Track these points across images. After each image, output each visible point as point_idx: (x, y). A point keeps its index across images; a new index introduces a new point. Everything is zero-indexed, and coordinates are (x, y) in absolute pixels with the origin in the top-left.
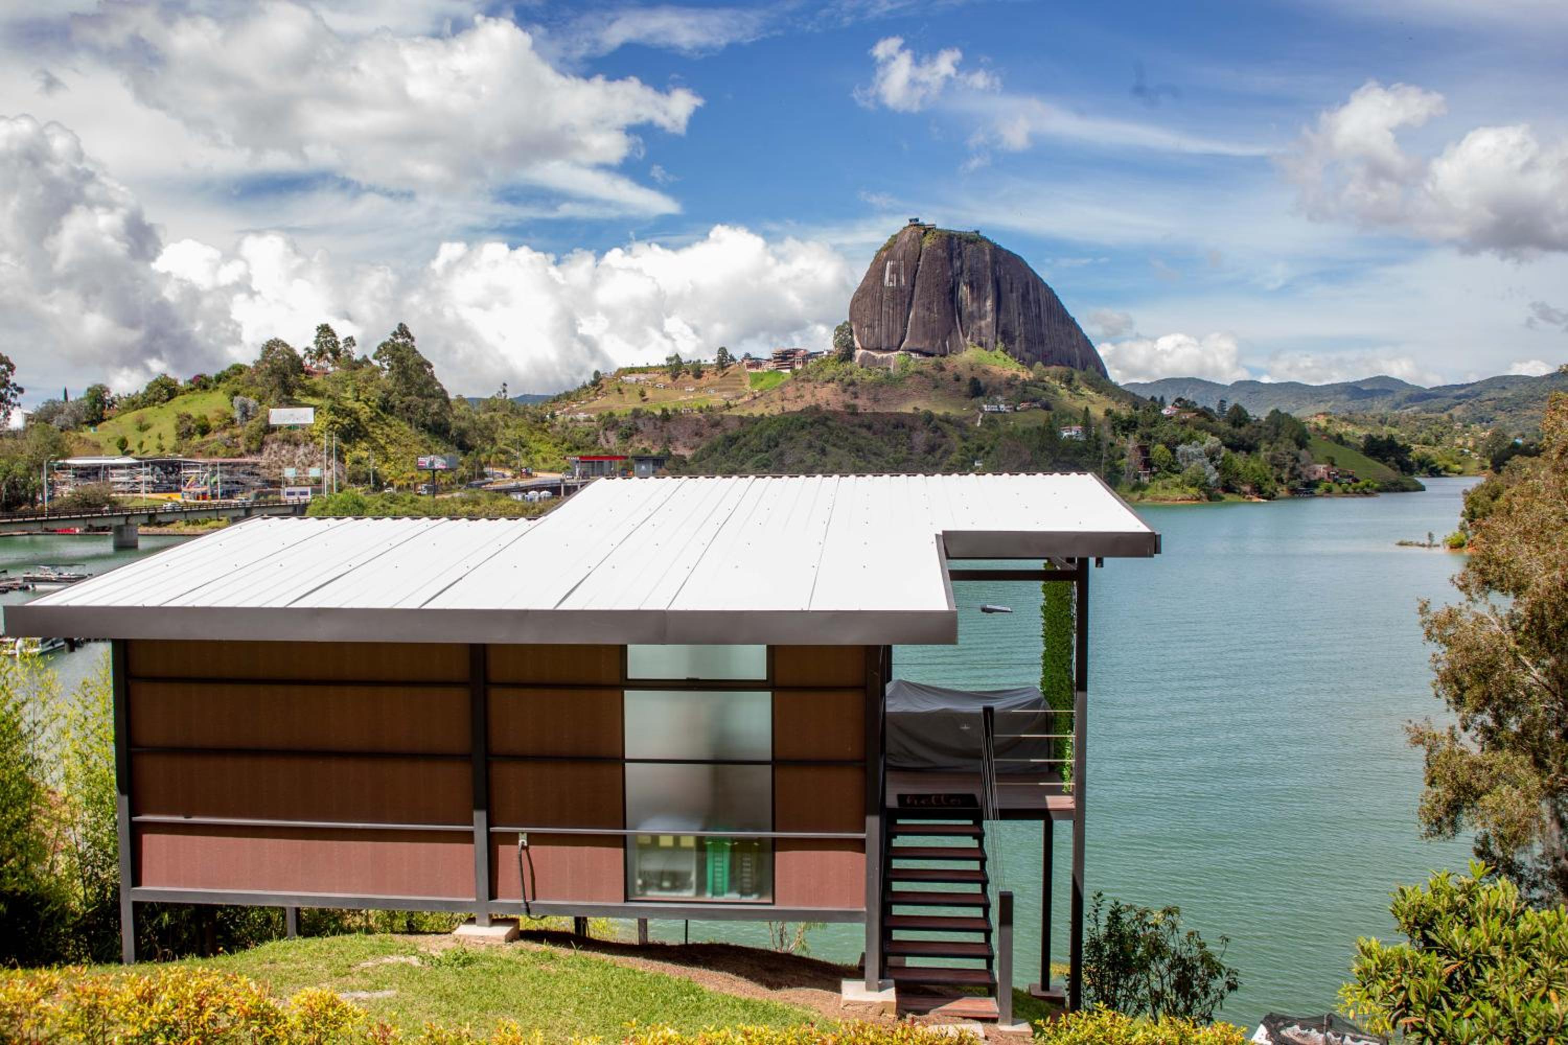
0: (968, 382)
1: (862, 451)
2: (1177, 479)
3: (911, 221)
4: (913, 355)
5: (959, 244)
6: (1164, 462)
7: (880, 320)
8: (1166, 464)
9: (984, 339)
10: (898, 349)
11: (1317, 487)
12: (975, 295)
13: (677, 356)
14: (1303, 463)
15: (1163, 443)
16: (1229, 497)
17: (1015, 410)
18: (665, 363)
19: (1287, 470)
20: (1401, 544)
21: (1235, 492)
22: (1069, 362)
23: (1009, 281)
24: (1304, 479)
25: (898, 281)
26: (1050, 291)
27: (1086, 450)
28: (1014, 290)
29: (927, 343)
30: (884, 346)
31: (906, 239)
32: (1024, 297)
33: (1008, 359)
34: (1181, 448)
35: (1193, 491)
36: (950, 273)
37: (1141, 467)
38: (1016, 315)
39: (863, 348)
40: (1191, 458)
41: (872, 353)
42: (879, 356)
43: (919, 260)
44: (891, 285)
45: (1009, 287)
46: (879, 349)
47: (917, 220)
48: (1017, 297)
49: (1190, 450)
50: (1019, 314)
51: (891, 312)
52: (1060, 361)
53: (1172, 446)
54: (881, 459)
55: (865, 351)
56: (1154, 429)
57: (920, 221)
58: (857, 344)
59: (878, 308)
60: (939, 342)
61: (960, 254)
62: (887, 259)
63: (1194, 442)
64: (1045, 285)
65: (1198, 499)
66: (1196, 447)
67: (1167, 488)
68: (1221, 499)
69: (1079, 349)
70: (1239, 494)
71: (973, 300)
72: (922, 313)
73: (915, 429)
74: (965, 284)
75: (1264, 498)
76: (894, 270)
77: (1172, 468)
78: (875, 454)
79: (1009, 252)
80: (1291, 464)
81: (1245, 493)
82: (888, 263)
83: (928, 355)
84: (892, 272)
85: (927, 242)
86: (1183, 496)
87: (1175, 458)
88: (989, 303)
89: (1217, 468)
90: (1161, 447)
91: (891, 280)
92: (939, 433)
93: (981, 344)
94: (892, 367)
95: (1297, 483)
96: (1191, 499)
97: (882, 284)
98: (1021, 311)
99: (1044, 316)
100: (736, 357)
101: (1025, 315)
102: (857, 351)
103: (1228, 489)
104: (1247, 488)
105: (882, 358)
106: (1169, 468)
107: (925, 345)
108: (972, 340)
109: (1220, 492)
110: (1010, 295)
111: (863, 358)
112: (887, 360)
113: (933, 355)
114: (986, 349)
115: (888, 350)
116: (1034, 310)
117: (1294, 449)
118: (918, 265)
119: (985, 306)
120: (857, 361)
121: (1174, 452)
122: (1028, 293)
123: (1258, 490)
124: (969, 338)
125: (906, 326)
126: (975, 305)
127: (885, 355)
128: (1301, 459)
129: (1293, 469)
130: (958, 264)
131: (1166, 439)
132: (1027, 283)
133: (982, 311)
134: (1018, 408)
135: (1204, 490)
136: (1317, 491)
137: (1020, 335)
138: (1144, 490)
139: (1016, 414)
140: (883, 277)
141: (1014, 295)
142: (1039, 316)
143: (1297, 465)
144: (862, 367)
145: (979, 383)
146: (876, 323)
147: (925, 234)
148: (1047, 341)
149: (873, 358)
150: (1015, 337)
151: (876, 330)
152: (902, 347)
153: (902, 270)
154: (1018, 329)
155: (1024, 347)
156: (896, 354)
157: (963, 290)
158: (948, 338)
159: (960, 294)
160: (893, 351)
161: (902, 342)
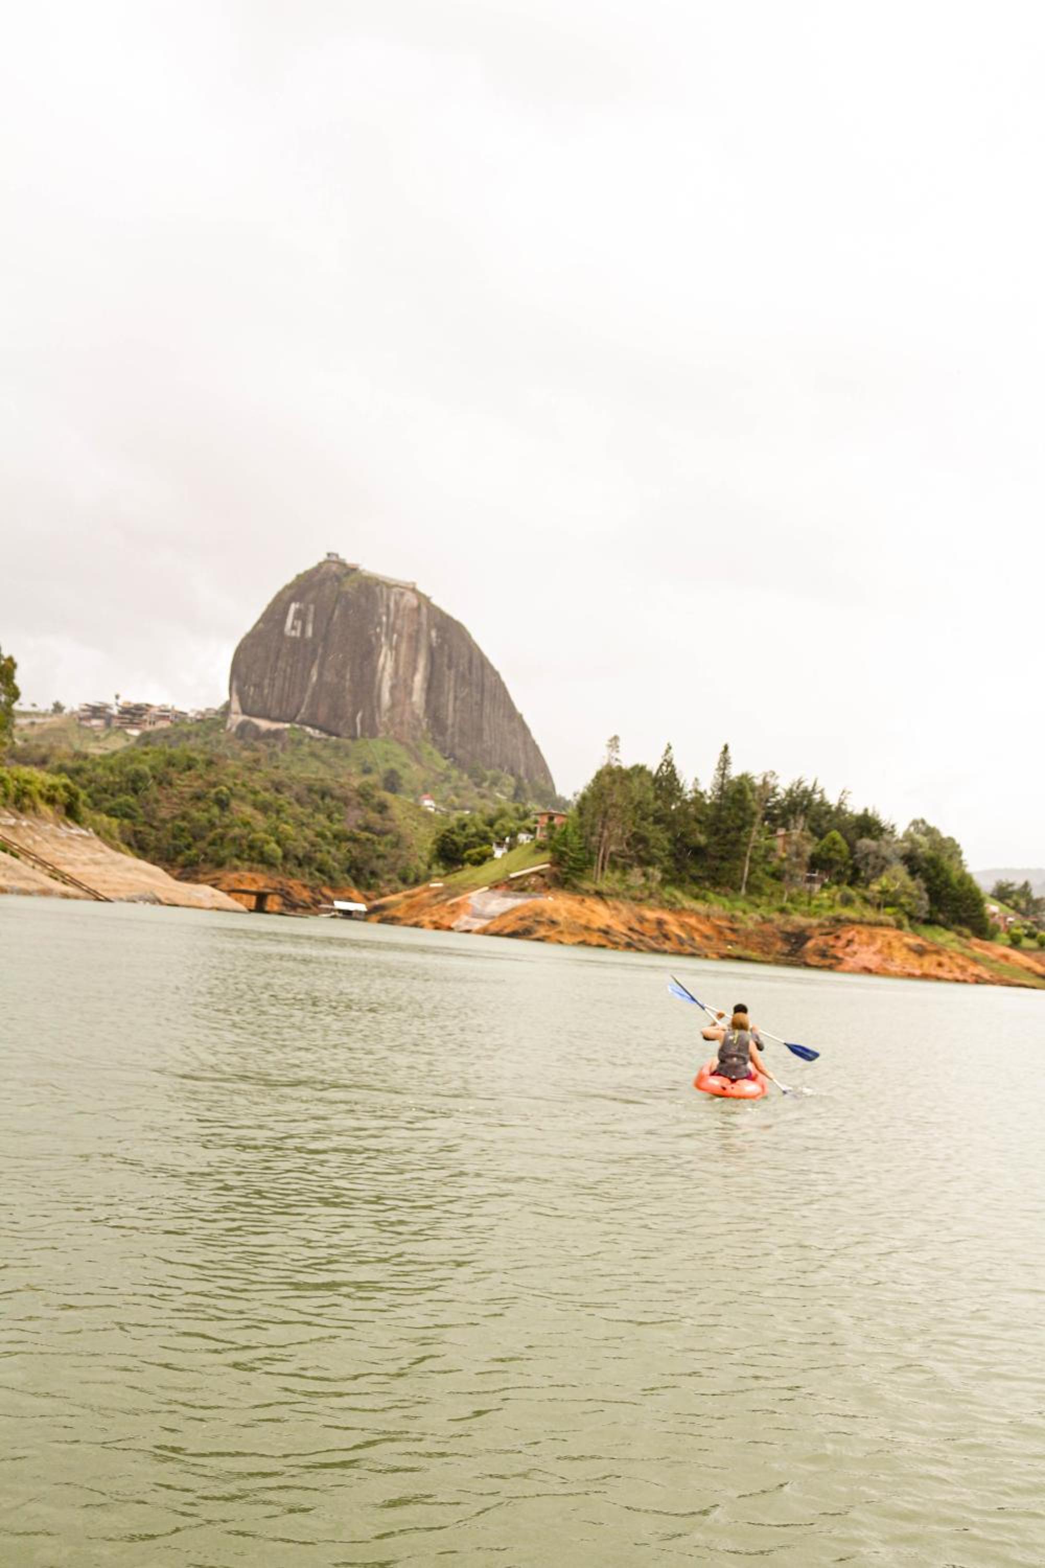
3: (329, 555)
4: (311, 730)
5: (389, 596)
7: (273, 679)
10: (292, 720)
12: (403, 665)
25: (304, 630)
26: (496, 674)
28: (453, 666)
29: (331, 717)
30: (275, 713)
31: (321, 577)
32: (466, 676)
33: (439, 754)
36: (372, 631)
38: (452, 698)
39: (244, 712)
41: (256, 721)
42: (264, 724)
43: (335, 607)
44: (293, 633)
45: (446, 660)
46: (265, 715)
47: (337, 555)
48: (456, 676)
50: (456, 698)
51: (289, 669)
52: (500, 765)
55: (246, 718)
57: (341, 558)
58: (236, 707)
59: (270, 662)
60: (349, 718)
61: (388, 608)
62: (293, 599)
64: (492, 668)
69: (524, 754)
71: (399, 671)
72: (329, 675)
74: (392, 647)
76: (299, 615)
79: (450, 617)
82: (293, 606)
83: (331, 732)
84: (296, 617)
85: (349, 586)
88: (420, 678)
91: (294, 628)
94: (281, 744)
97: (282, 632)
98: (459, 693)
99: (487, 705)
101: (463, 700)
102: (233, 717)
105: (268, 729)
110: (447, 672)
111: (242, 727)
112: (276, 732)
113: (338, 734)
115: (279, 718)
116: (475, 695)
118: (332, 615)
119: (414, 680)
120: (233, 730)
122: (471, 675)
125: (304, 692)
126: (402, 677)
127: (275, 726)
133: (410, 688)
137: (453, 726)
140: (283, 622)
141: (453, 673)
142: (480, 704)
144: (237, 739)
146: (267, 681)
147: (347, 574)
148: (485, 738)
149: (257, 727)
150: (446, 729)
151: (266, 691)
152: (298, 718)
153: (310, 617)
154: (450, 716)
155: (456, 740)
156: (287, 725)
157: (386, 655)
158: (359, 715)
159: (382, 660)
160: (285, 721)
161: (298, 712)
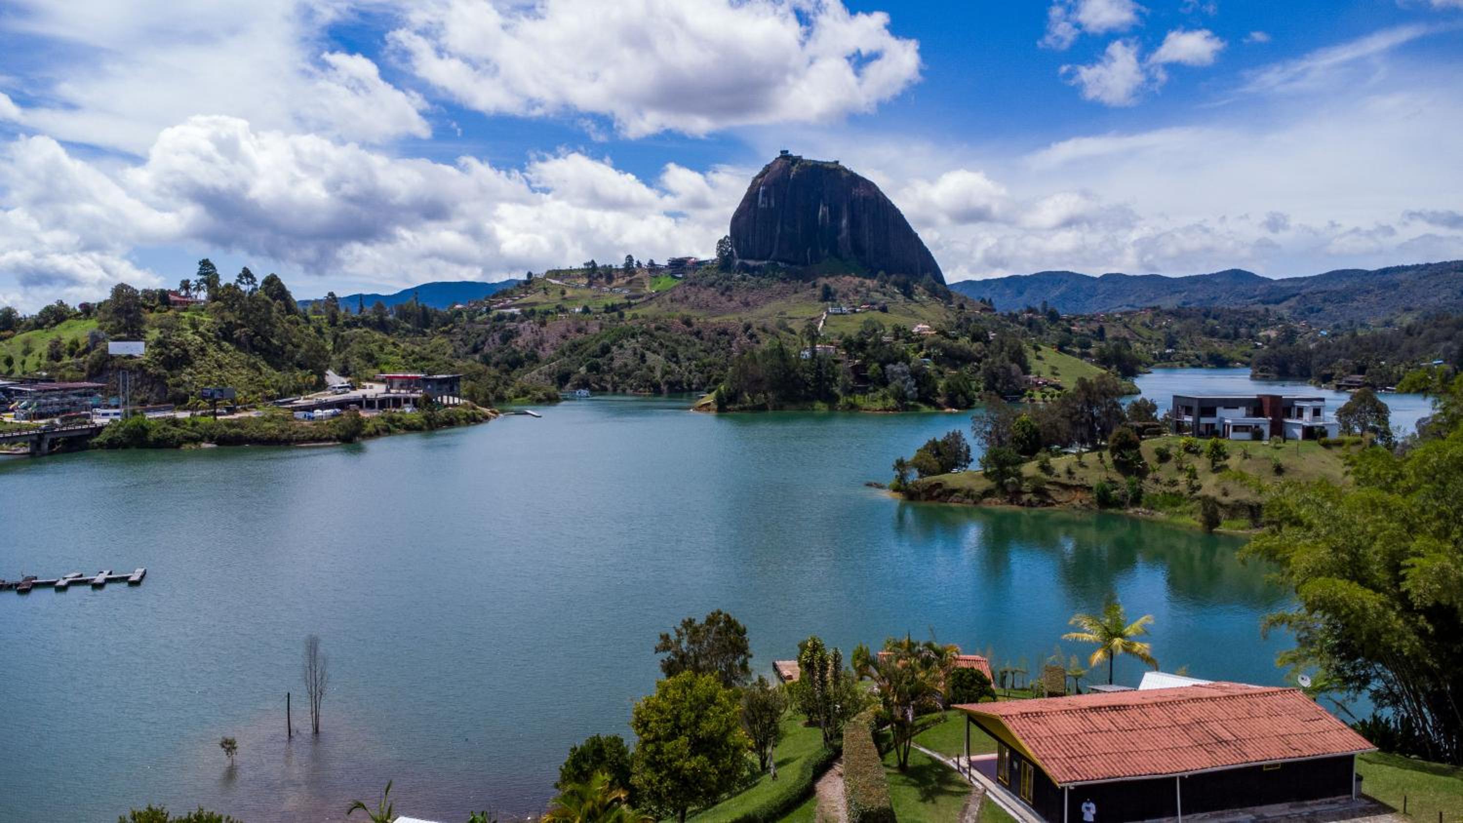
2: (882, 391)
3: (782, 152)
4: (780, 264)
5: (821, 173)
6: (876, 378)
7: (754, 235)
8: (877, 380)
9: (840, 251)
10: (767, 260)
12: (833, 215)
13: (593, 262)
14: (1013, 375)
15: (879, 361)
16: (925, 409)
17: (855, 312)
18: (583, 267)
21: (931, 404)
22: (910, 270)
24: (1012, 388)
25: (769, 204)
26: (897, 210)
29: (792, 254)
30: (758, 255)
31: (777, 167)
32: (875, 217)
34: (889, 367)
35: (891, 402)
36: (812, 197)
37: (857, 382)
38: (867, 231)
39: (739, 258)
40: (896, 374)
41: (746, 261)
42: (751, 263)
43: (787, 185)
44: (763, 206)
45: (861, 208)
46: (753, 257)
47: (787, 152)
48: (869, 218)
49: (896, 369)
50: (870, 231)
52: (900, 270)
53: (882, 365)
55: (742, 260)
56: (874, 350)
57: (789, 153)
58: (735, 254)
59: (752, 225)
60: (802, 253)
61: (821, 181)
62: (761, 185)
63: (899, 363)
64: (893, 206)
65: (894, 410)
66: (902, 366)
67: (873, 400)
68: (918, 409)
69: (920, 259)
70: (934, 405)
71: (831, 219)
72: (787, 228)
74: (825, 205)
75: (957, 408)
76: (766, 194)
77: (884, 382)
79: (862, 179)
81: (939, 404)
82: (762, 188)
83: (792, 263)
84: (764, 196)
85: (795, 170)
86: (883, 406)
87: (885, 375)
88: (844, 222)
89: (917, 384)
90: (876, 365)
91: (763, 202)
92: (753, 340)
93: (836, 255)
94: (762, 274)
96: (888, 410)
97: (756, 207)
98: (872, 227)
99: (891, 232)
100: (642, 261)
101: (875, 231)
102: (735, 260)
103: (927, 401)
104: (943, 401)
105: (755, 266)
106: (879, 383)
107: (791, 256)
108: (829, 252)
109: (918, 404)
110: (862, 215)
111: (740, 266)
112: (760, 267)
113: (796, 264)
114: (841, 259)
115: (760, 258)
116: (883, 227)
117: (1005, 364)
118: (786, 191)
119: (841, 224)
120: (735, 268)
121: (883, 369)
122: (878, 213)
123: (954, 401)
124: (827, 250)
125: (774, 240)
126: (833, 223)
127: (758, 263)
128: (1012, 371)
130: (820, 189)
131: (881, 359)
132: (877, 205)
133: (839, 228)
134: (858, 310)
135: (901, 402)
137: (870, 248)
140: (757, 199)
141: (867, 215)
142: (886, 231)
144: (738, 273)
145: (830, 289)
146: (750, 237)
147: (793, 164)
148: (893, 252)
149: (748, 265)
150: (866, 250)
151: (751, 243)
152: (772, 257)
153: (773, 194)
154: (868, 242)
155: (872, 257)
156: (766, 262)
157: (823, 211)
158: (809, 250)
159: (820, 213)
160: (764, 260)
161: (771, 253)
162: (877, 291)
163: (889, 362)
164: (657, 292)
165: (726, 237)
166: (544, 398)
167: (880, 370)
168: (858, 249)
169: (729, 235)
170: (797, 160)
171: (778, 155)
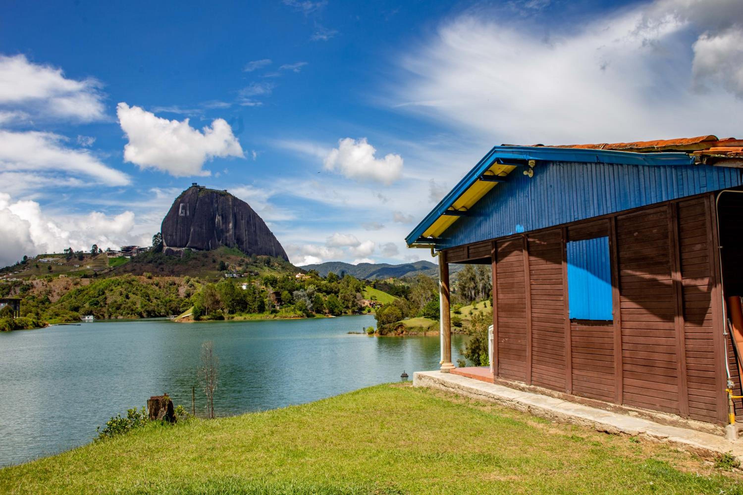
0: (219, 263)
1: (149, 297)
2: (292, 307)
3: (193, 184)
4: (193, 249)
5: (217, 196)
6: (287, 299)
7: (176, 232)
8: (288, 300)
9: (228, 242)
10: (185, 247)
11: (364, 310)
12: (224, 221)
13: (70, 249)
14: (358, 299)
15: (288, 290)
16: (318, 316)
17: (241, 276)
18: (63, 252)
19: (351, 302)
20: (349, 333)
21: (321, 313)
22: (270, 253)
23: (241, 214)
24: (359, 306)
25: (186, 213)
26: (261, 220)
27: (249, 294)
28: (243, 219)
29: (200, 244)
30: (178, 244)
31: (190, 192)
32: (248, 222)
33: (240, 252)
34: (295, 293)
35: (299, 313)
36: (212, 210)
37: (276, 302)
38: (244, 231)
39: (167, 246)
40: (299, 297)
41: (172, 248)
42: (175, 249)
43: (196, 203)
44: (182, 215)
45: (240, 217)
46: (175, 246)
47: (196, 184)
48: (245, 222)
49: (299, 293)
50: (246, 231)
51: (182, 228)
52: (265, 253)
53: (291, 292)
54: (159, 300)
55: (168, 247)
56: (284, 284)
57: (198, 185)
58: (164, 244)
59: (175, 226)
60: (206, 243)
61: (217, 201)
62: (181, 202)
63: (301, 290)
64: (258, 217)
65: (302, 317)
66: (302, 292)
67: (287, 312)
68: (314, 316)
69: (275, 247)
70: (323, 314)
71: (223, 223)
72: (197, 229)
73: (181, 286)
74: (219, 215)
75: (334, 315)
76: (184, 208)
77: (291, 302)
78: (156, 298)
79: (241, 201)
80: (353, 300)
81: (326, 313)
82: (181, 204)
83: (200, 249)
84: (183, 209)
85: (201, 195)
86: (294, 315)
87: (293, 297)
88: (231, 225)
89: (312, 302)
90: (286, 292)
91: (182, 213)
92: (192, 288)
93: (226, 245)
94: (182, 256)
95: (356, 309)
96: (298, 317)
97: (178, 215)
98: (247, 228)
99: (258, 232)
100: (102, 250)
101: (248, 231)
102: (164, 247)
103: (318, 312)
104: (327, 311)
105: (177, 251)
106: (290, 302)
107: (199, 245)
108: (222, 243)
109: (314, 313)
110: (241, 221)
111: (167, 251)
112: (180, 252)
113: (202, 250)
114: (229, 247)
115: (180, 247)
116: (253, 228)
117: (354, 292)
118: (196, 206)
119: (229, 226)
120: (164, 252)
121: (292, 294)
122: (250, 220)
123: (332, 312)
124: (220, 242)
125: (189, 235)
126: (224, 226)
127: (179, 249)
128: (357, 297)
129: (354, 301)
130: (216, 206)
131: (289, 288)
132: (250, 216)
133: (228, 229)
134: (243, 276)
135: (305, 312)
136: (364, 312)
137: (246, 240)
138: (277, 313)
139: (241, 278)
140: (178, 211)
141: (243, 221)
142: (255, 231)
143: (355, 300)
144: (167, 255)
145: (224, 264)
146: (174, 234)
147: (200, 191)
148: (259, 243)
149: (173, 250)
150: (244, 242)
151: (174, 237)
152: (187, 246)
153: (188, 208)
154: (245, 237)
155: (248, 246)
156: (184, 249)
157: (218, 219)
158: (210, 241)
159: (217, 220)
160: (183, 247)
161: (187, 243)
162: (252, 265)
163: (294, 290)
164: (114, 267)
165: (159, 233)
166: (70, 319)
167: (289, 295)
168: (239, 241)
169: (160, 232)
170: (202, 189)
171: (191, 185)
